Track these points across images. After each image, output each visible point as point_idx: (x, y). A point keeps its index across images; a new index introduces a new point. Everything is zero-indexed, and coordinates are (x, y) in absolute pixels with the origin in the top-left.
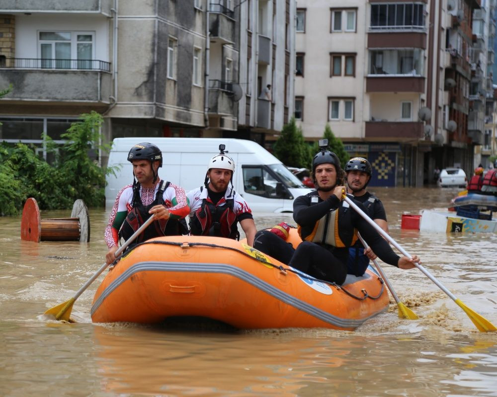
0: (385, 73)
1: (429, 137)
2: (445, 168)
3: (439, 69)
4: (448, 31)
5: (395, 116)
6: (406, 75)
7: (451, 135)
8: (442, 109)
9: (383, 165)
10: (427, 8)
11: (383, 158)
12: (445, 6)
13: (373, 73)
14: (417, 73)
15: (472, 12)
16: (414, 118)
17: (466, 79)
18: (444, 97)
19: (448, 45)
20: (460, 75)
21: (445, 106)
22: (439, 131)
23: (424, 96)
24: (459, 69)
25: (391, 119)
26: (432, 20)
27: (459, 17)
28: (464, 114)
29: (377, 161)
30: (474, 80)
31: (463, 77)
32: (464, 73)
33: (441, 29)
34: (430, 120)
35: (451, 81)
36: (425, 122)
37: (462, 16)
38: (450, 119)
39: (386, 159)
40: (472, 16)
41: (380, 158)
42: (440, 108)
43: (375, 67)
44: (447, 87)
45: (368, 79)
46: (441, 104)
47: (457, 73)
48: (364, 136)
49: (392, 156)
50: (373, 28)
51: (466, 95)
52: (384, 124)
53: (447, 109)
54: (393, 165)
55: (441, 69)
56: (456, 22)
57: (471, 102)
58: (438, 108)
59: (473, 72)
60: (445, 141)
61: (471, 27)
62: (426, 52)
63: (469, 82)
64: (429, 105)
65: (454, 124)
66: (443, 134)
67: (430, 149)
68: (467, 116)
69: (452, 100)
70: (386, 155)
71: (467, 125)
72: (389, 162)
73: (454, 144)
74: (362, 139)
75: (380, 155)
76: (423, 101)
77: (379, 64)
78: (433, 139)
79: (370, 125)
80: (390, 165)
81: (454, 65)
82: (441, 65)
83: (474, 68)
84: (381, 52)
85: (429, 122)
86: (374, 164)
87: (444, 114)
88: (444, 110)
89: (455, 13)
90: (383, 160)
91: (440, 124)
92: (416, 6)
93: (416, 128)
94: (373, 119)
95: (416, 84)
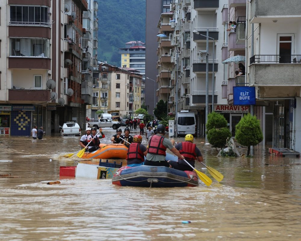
0: (22, 55)
1: (55, 100)
2: (66, 123)
3: (60, 52)
4: (65, 26)
5: (30, 85)
6: (37, 57)
7: (70, 98)
8: (63, 80)
9: (22, 120)
10: (51, 10)
11: (22, 115)
12: (63, 9)
13: (13, 54)
14: (45, 56)
15: (82, 13)
16: (44, 87)
17: (79, 59)
18: (64, 72)
19: (66, 36)
20: (75, 56)
21: (65, 78)
22: (61, 96)
23: (50, 72)
24: (74, 52)
25: (27, 88)
26: (54, 19)
27: (73, 16)
28: (78, 83)
29: (17, 118)
30: (85, 60)
31: (77, 58)
32: (77, 55)
33: (61, 24)
34: (55, 88)
35: (69, 61)
36: (51, 90)
37: (75, 16)
38: (69, 88)
39: (24, 116)
40: (82, 16)
41: (20, 116)
42: (62, 79)
43: (14, 49)
44: (66, 66)
45: (10, 59)
46: (62, 77)
47: (73, 55)
48: (8, 100)
49: (28, 114)
50: (12, 23)
51: (79, 70)
52: (23, 91)
53: (67, 80)
54: (29, 120)
55: (62, 52)
56: (71, 20)
57: (83, 75)
58: (60, 80)
59: (84, 54)
60: (66, 103)
61: (82, 23)
62: (51, 40)
63: (81, 61)
64: (54, 78)
65: (71, 91)
66: (64, 98)
67: (55, 109)
68: (80, 85)
69: (70, 74)
70: (24, 113)
71: (80, 91)
72: (27, 118)
73: (72, 105)
74: (7, 101)
75: (20, 113)
76: (49, 75)
77: (17, 48)
78: (57, 101)
79: (12, 92)
80: (27, 120)
81: (70, 50)
82: (62, 50)
83: (85, 52)
84: (19, 40)
85: (54, 90)
86: (15, 120)
87: (65, 84)
88: (65, 81)
89: (70, 13)
90: (22, 117)
91: (62, 91)
92: (42, 8)
93: (45, 94)
94: (14, 87)
95: (44, 63)
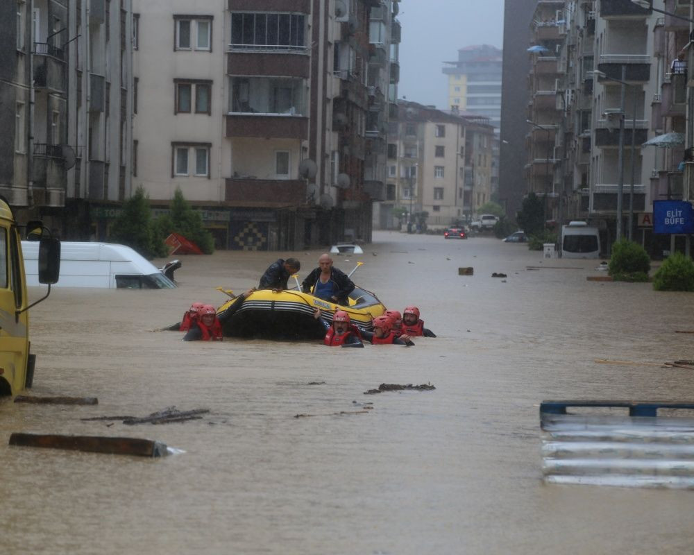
0: (252, 111)
1: (313, 200)
2: (336, 244)
3: (326, 100)
4: (336, 45)
5: (267, 171)
6: (281, 115)
7: (342, 193)
8: (330, 157)
9: (250, 239)
10: (310, 20)
11: (251, 230)
12: (332, 11)
13: (235, 110)
14: (297, 111)
15: (369, 12)
16: (293, 174)
17: (362, 108)
18: (332, 140)
19: (336, 67)
20: (354, 105)
21: (333, 153)
22: (326, 191)
23: (306, 143)
24: (352, 97)
25: (261, 175)
26: (316, 37)
27: (352, 25)
28: (359, 160)
29: (242, 235)
30: (373, 109)
31: (357, 106)
32: (359, 103)
33: (327, 44)
34: (315, 178)
35: (342, 117)
36: (307, 180)
37: (356, 25)
38: (341, 171)
39: (255, 231)
40: (368, 17)
41: (246, 230)
42: (327, 156)
43: (237, 100)
44: (337, 126)
45: (229, 118)
46: (328, 151)
47: (349, 103)
48: (223, 199)
49: (263, 227)
50: (235, 47)
51: (361, 131)
52: (251, 181)
53: (337, 155)
54: (264, 240)
55: (329, 100)
56: (347, 31)
57: (369, 142)
58: (324, 156)
59: (372, 98)
60: (334, 204)
61: (367, 34)
62: (309, 81)
63: (366, 112)
64: (313, 156)
65: (345, 178)
66: (332, 192)
67: (313, 215)
68: (363, 162)
69: (343, 143)
70: (255, 226)
71: (362, 176)
72: (259, 235)
73: (346, 205)
74: (221, 202)
75: (247, 226)
76: (305, 149)
77: (244, 97)
78: (318, 202)
79: (233, 184)
80: (259, 240)
81: (345, 92)
82: (329, 95)
83: (372, 93)
84: (246, 80)
85: (313, 181)
86: (237, 239)
87: (333, 164)
88: (333, 158)
89: (346, 18)
90: (250, 233)
91: (327, 178)
92: (294, 17)
93: (296, 188)
94: (236, 174)
95: (296, 128)
